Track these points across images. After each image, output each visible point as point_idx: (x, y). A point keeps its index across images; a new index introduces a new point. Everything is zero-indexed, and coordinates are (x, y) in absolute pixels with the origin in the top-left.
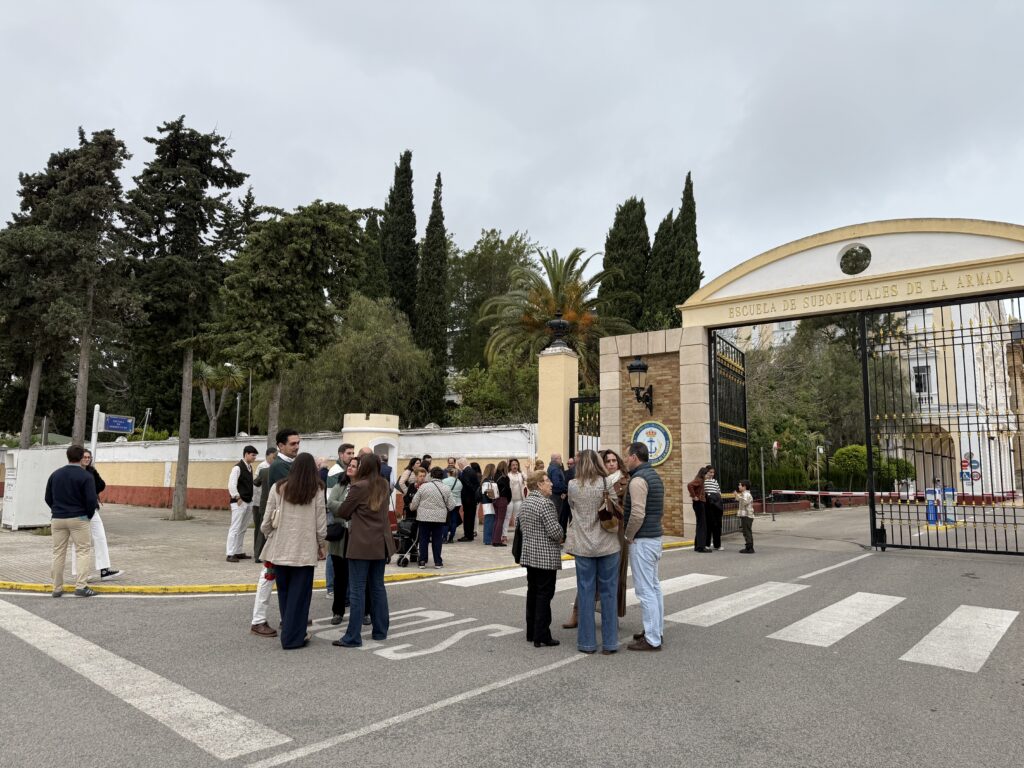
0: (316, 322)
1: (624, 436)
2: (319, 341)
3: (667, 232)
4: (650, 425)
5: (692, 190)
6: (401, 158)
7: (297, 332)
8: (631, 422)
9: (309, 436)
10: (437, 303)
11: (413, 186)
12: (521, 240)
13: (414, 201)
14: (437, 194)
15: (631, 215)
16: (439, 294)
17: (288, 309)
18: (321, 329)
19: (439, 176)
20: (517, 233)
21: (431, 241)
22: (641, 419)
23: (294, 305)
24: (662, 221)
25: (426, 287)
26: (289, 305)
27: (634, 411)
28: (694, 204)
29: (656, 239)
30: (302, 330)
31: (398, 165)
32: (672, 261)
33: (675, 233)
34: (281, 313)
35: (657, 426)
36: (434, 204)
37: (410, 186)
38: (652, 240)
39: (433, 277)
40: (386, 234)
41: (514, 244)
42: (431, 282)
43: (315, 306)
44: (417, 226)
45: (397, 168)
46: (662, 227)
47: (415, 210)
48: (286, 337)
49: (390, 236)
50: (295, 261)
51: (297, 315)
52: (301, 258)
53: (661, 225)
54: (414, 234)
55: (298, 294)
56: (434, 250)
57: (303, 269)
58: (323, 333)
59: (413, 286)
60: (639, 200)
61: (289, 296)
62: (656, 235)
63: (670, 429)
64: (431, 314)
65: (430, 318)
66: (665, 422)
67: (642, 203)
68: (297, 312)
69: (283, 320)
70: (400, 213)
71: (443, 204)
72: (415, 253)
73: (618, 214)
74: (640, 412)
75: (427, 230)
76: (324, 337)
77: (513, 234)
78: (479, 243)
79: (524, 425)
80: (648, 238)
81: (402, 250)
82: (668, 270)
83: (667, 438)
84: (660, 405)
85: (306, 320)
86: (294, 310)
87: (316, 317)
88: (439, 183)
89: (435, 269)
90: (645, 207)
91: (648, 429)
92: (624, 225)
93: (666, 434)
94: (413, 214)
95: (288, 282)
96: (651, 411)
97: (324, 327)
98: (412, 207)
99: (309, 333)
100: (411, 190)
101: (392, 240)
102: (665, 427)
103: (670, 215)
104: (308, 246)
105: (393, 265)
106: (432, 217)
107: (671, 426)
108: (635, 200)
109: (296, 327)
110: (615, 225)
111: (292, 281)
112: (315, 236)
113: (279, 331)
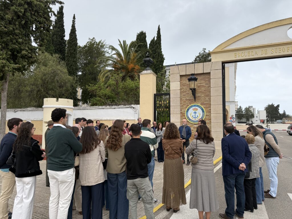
0: (27, 51)
1: (181, 110)
2: (29, 61)
3: (153, 44)
4: (195, 106)
5: (160, 31)
6: (59, 8)
7: (16, 56)
8: (185, 104)
9: (24, 109)
10: (73, 61)
11: (64, 18)
12: (103, 43)
13: (64, 24)
14: (74, 22)
15: (142, 36)
16: (74, 58)
17: (11, 43)
18: (30, 55)
19: (74, 15)
20: (101, 41)
21: (71, 39)
22: (189, 103)
23: (14, 41)
24: (151, 40)
25: (69, 55)
26: (12, 41)
27: (186, 100)
28: (160, 36)
29: (149, 46)
30: (19, 55)
31: (58, 10)
32: (155, 53)
33: (156, 44)
34: (7, 45)
35: (198, 106)
36: (72, 25)
37: (63, 18)
38: (148, 46)
39: (72, 52)
40: (54, 35)
41: (101, 44)
42: (71, 54)
43: (26, 44)
44: (65, 33)
45: (58, 11)
46: (151, 42)
47: (65, 27)
48: (10, 58)
49: (55, 36)
50: (15, 18)
51: (17, 46)
52: (18, 17)
53: (151, 41)
54: (64, 36)
55: (17, 35)
56: (72, 42)
57: (20, 23)
58: (31, 57)
59: (64, 55)
60: (144, 32)
61: (11, 36)
62: (150, 44)
63: (204, 107)
64: (71, 65)
65: (71, 67)
66: (202, 104)
67: (145, 33)
68: (16, 45)
69: (8, 49)
70: (59, 28)
71: (76, 25)
72: (65, 43)
73: (137, 36)
74: (189, 100)
75: (70, 34)
76: (31, 59)
77: (100, 41)
78: (88, 42)
79: (132, 105)
80: (147, 45)
81: (60, 41)
82: (154, 56)
83: (203, 112)
84: (200, 97)
85: (21, 50)
86: (14, 44)
87: (27, 49)
88: (74, 18)
89: (73, 49)
90: (146, 35)
91: (194, 107)
92: (140, 40)
93: (202, 110)
94: (64, 29)
95: (11, 28)
96: (195, 100)
97: (31, 54)
98: (63, 26)
99: (23, 57)
100: (63, 20)
101: (56, 37)
102: (202, 106)
103: (154, 38)
104: (23, 10)
105: (56, 47)
106: (72, 30)
107: (205, 106)
108: (143, 32)
109: (15, 53)
110: (136, 40)
111: (13, 29)
112: (26, 6)
113: (6, 54)
